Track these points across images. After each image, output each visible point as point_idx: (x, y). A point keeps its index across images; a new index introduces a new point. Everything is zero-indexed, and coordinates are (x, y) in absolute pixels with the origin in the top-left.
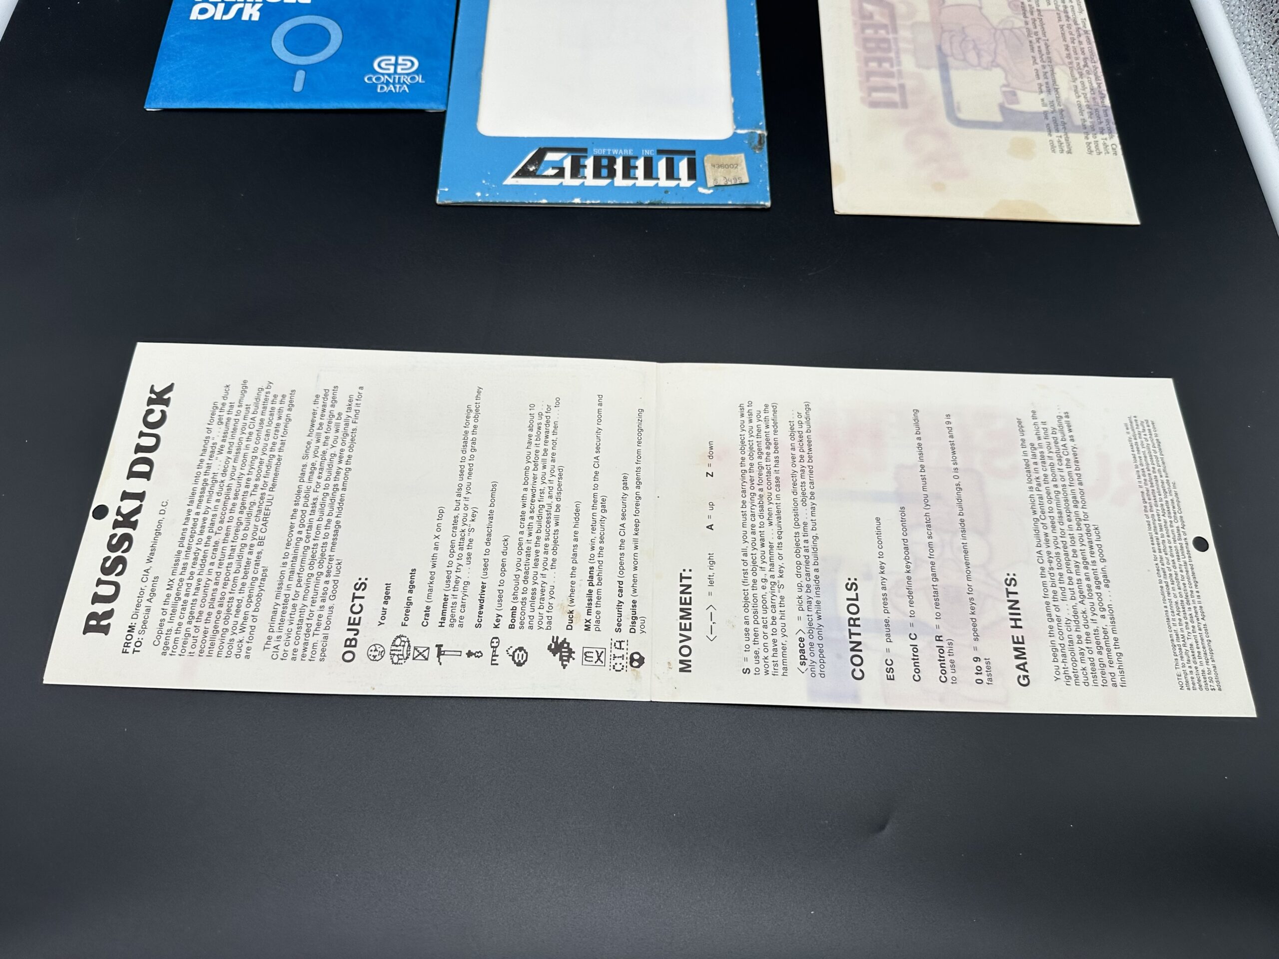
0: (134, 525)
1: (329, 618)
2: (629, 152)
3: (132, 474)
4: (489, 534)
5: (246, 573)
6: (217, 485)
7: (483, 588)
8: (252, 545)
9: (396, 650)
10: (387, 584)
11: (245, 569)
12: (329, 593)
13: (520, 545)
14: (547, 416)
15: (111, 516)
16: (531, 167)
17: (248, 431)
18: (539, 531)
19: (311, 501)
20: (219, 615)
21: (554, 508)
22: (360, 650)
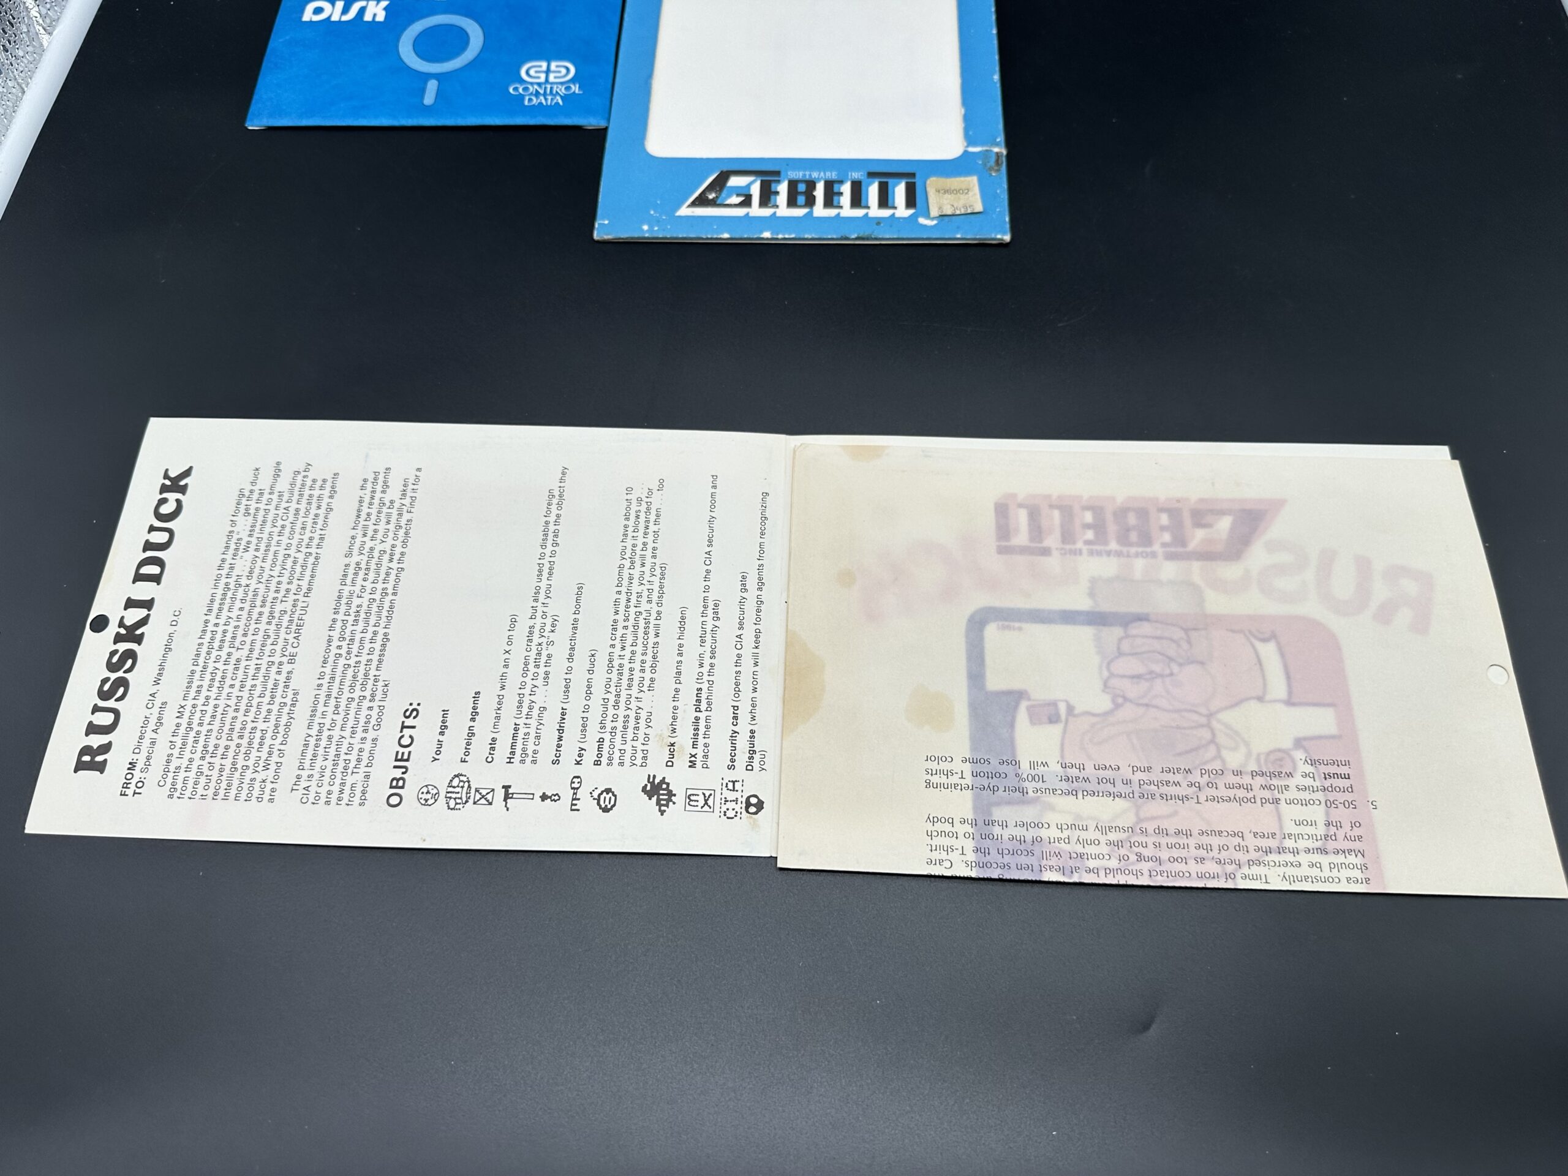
0: (139, 640)
1: (372, 752)
2: (832, 175)
3: (138, 578)
4: (572, 649)
5: (273, 697)
6: (241, 590)
7: (563, 715)
8: (281, 663)
9: (453, 792)
10: (444, 711)
11: (272, 692)
12: (373, 721)
13: (611, 661)
14: (647, 502)
15: (113, 629)
16: (710, 194)
17: (280, 523)
18: (634, 644)
19: (354, 609)
20: (238, 749)
21: (654, 615)
22: (409, 792)
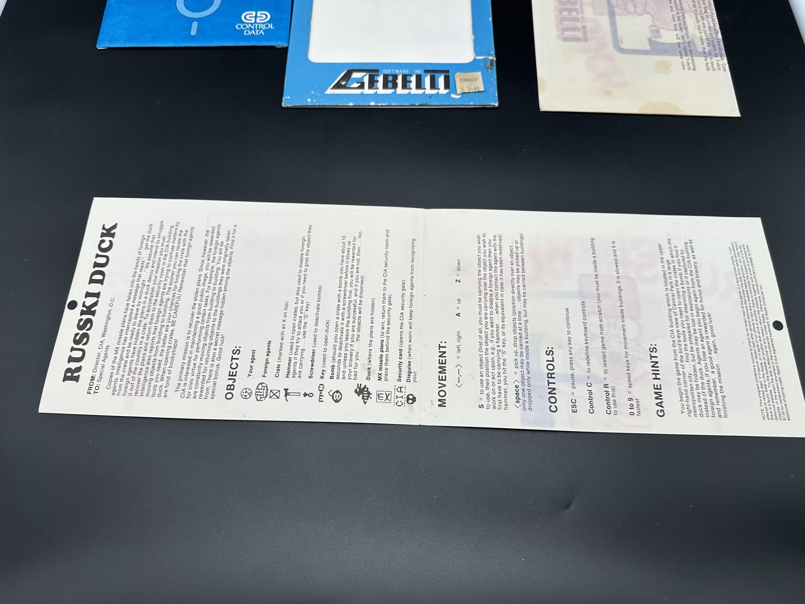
0: (93, 313)
1: (217, 371)
2: (406, 72)
3: (92, 281)
4: (317, 319)
5: (164, 343)
6: (145, 288)
7: (314, 353)
8: (168, 326)
9: (259, 392)
10: (253, 351)
11: (163, 341)
12: (217, 356)
13: (337, 326)
14: (353, 244)
15: (79, 308)
16: (343, 82)
17: (164, 253)
18: (349, 317)
19: (204, 298)
20: (147, 370)
21: (358, 302)
22: (236, 392)
